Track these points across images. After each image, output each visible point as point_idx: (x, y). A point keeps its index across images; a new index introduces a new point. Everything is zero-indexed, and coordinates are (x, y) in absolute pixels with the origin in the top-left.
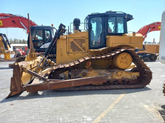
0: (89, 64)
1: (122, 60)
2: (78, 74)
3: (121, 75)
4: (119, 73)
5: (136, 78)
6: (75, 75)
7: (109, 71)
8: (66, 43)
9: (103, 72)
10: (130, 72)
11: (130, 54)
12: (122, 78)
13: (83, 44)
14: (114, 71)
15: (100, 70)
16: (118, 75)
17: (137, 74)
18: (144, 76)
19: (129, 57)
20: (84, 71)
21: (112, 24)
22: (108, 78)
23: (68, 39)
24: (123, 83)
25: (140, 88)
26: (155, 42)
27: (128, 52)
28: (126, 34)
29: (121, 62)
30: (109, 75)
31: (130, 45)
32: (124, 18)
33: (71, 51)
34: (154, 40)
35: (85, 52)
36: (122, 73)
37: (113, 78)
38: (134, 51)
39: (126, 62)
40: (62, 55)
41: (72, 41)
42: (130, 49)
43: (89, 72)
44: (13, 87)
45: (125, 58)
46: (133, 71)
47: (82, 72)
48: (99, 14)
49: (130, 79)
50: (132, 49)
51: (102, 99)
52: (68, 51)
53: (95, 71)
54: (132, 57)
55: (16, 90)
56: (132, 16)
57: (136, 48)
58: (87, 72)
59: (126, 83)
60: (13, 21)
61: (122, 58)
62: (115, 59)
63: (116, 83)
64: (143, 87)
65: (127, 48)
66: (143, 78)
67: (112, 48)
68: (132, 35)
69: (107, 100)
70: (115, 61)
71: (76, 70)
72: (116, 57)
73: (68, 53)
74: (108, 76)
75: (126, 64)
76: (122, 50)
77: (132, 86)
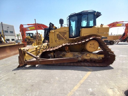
0: (67, 48)
1: (90, 46)
2: (60, 55)
3: (89, 56)
4: (88, 55)
5: (101, 59)
6: (58, 55)
7: (81, 53)
8: (55, 35)
9: (76, 54)
10: (97, 54)
11: (97, 41)
12: (90, 58)
13: (65, 35)
14: (84, 53)
15: (74, 53)
16: (87, 56)
17: (102, 56)
18: (108, 57)
19: (96, 44)
20: (64, 53)
21: (86, 21)
22: (78, 59)
23: (55, 32)
24: (91, 61)
25: (104, 67)
26: (112, 34)
27: (96, 40)
28: (95, 26)
29: (90, 47)
30: (80, 56)
31: (98, 34)
32: (94, 15)
33: (57, 39)
34: (112, 33)
35: (66, 40)
36: (90, 55)
37: (84, 58)
38: (101, 38)
39: (94, 47)
40: (52, 43)
41: (57, 34)
42: (98, 38)
43: (67, 54)
44: (20, 62)
45: (93, 44)
46: (99, 53)
47: (62, 54)
48: (76, 14)
49: (97, 59)
50: (99, 38)
51: (72, 76)
52: (56, 40)
53: (71, 53)
54: (99, 43)
55: (22, 64)
56: (100, 13)
57: (103, 37)
58: (65, 54)
59: (93, 62)
60: (39, 27)
61: (91, 44)
62: (85, 45)
63: (85, 61)
64: (107, 66)
65: (95, 37)
66: (107, 59)
67: (83, 37)
68: (100, 27)
69: (75, 77)
70: (85, 46)
71: (59, 52)
72: (86, 43)
73: (56, 41)
74: (79, 58)
75: (94, 48)
76: (91, 38)
77: (98, 65)
